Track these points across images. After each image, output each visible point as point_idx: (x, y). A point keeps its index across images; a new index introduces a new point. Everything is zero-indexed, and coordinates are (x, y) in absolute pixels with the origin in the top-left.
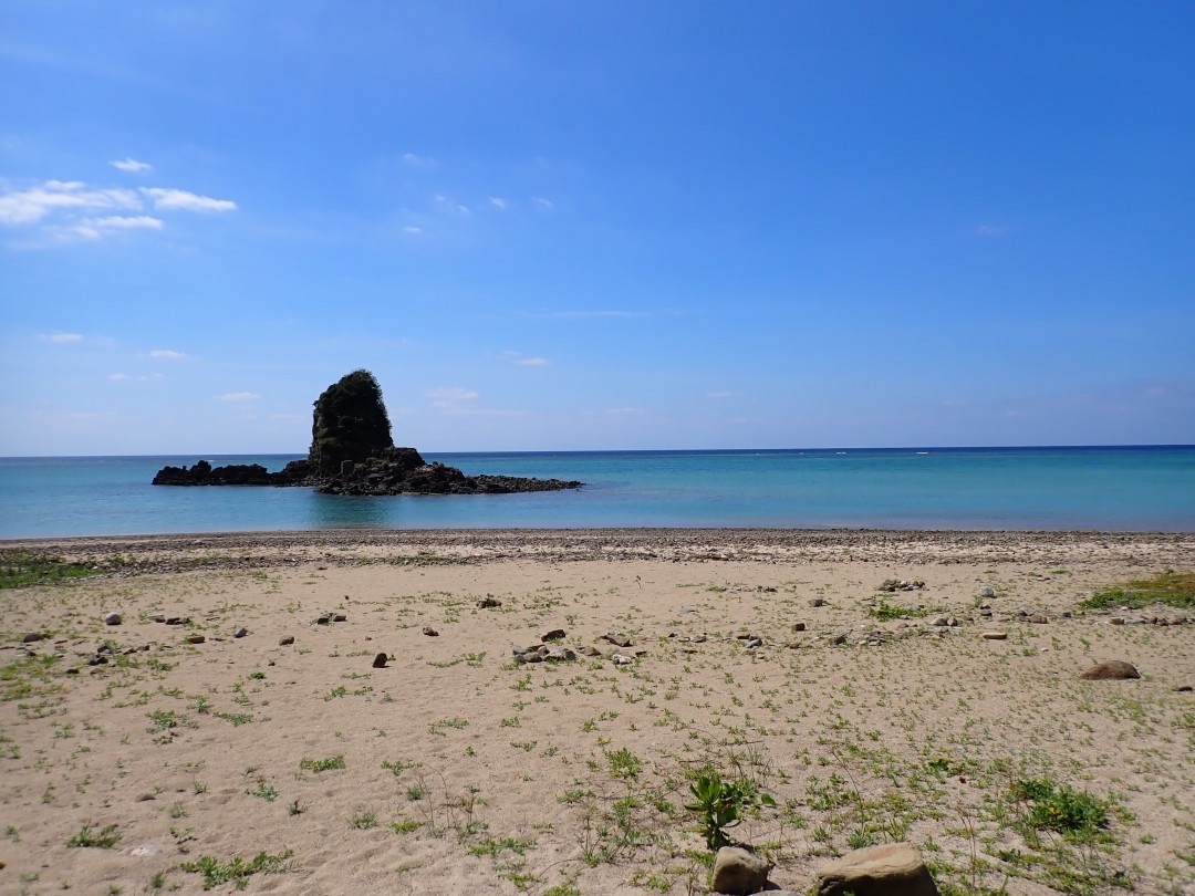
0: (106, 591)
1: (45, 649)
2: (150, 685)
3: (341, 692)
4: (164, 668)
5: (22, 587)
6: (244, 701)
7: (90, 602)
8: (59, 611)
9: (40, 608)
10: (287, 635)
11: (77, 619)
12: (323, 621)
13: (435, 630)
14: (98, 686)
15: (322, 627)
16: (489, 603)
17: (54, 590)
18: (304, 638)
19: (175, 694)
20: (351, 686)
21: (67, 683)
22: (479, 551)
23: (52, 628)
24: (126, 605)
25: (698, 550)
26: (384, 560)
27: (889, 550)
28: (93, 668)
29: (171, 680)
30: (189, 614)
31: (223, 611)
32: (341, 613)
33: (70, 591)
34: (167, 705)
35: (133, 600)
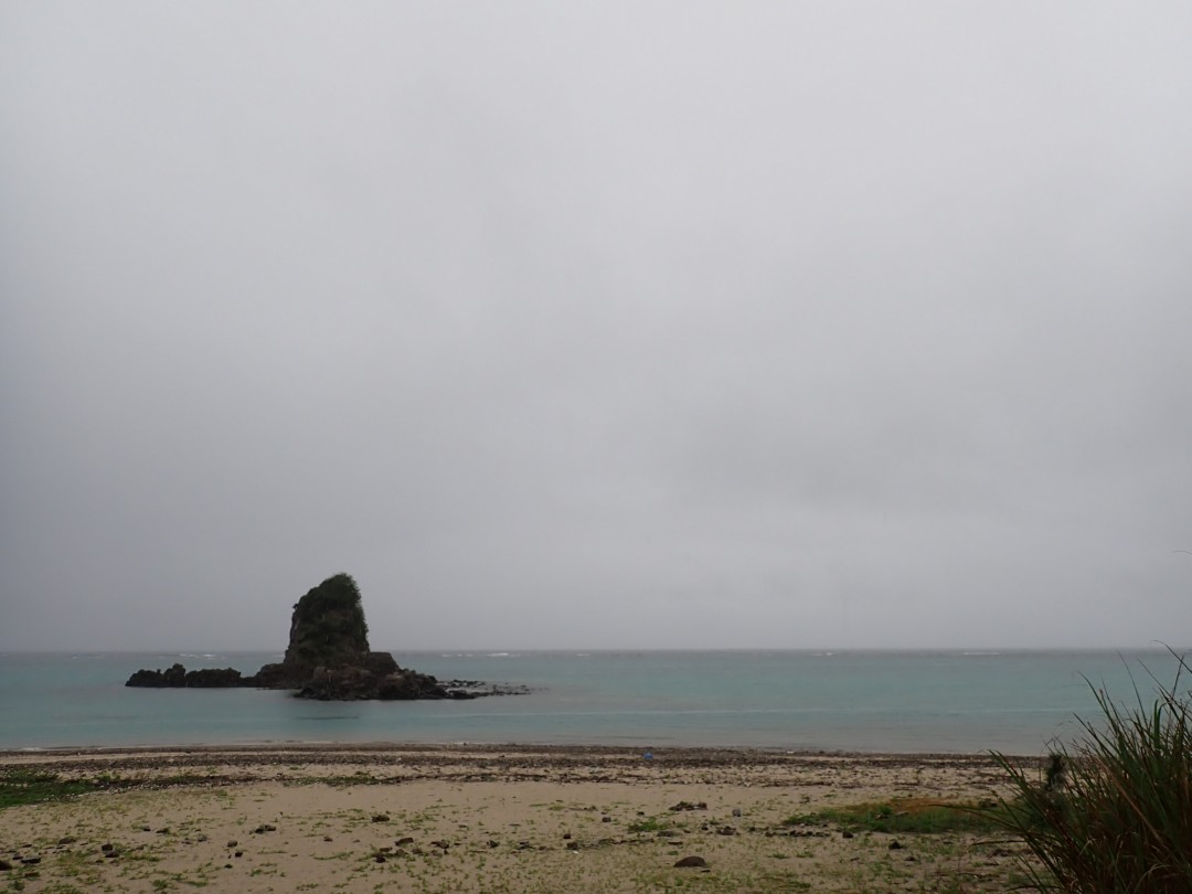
0: (102, 807)
1: (76, 847)
2: (151, 870)
3: (259, 872)
4: (154, 860)
5: (35, 803)
6: (203, 876)
7: (92, 815)
8: (74, 822)
9: (56, 819)
10: (234, 839)
11: (87, 829)
12: (259, 831)
13: (331, 837)
14: (119, 870)
15: (257, 835)
16: (379, 819)
17: (61, 806)
18: (243, 842)
19: (163, 873)
20: (265, 869)
21: (101, 868)
22: (408, 771)
23: (74, 833)
24: (120, 817)
25: (585, 771)
26: (324, 780)
27: (742, 774)
28: (111, 859)
29: (160, 866)
30: (167, 826)
31: (191, 823)
32: (273, 825)
33: (73, 807)
34: (161, 878)
35: (124, 813)
